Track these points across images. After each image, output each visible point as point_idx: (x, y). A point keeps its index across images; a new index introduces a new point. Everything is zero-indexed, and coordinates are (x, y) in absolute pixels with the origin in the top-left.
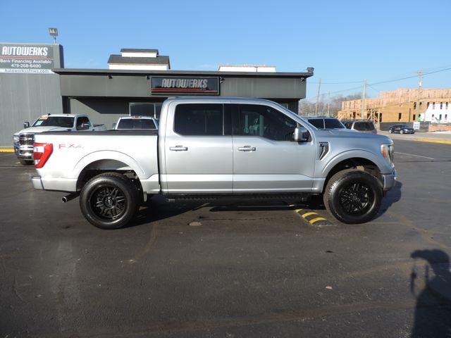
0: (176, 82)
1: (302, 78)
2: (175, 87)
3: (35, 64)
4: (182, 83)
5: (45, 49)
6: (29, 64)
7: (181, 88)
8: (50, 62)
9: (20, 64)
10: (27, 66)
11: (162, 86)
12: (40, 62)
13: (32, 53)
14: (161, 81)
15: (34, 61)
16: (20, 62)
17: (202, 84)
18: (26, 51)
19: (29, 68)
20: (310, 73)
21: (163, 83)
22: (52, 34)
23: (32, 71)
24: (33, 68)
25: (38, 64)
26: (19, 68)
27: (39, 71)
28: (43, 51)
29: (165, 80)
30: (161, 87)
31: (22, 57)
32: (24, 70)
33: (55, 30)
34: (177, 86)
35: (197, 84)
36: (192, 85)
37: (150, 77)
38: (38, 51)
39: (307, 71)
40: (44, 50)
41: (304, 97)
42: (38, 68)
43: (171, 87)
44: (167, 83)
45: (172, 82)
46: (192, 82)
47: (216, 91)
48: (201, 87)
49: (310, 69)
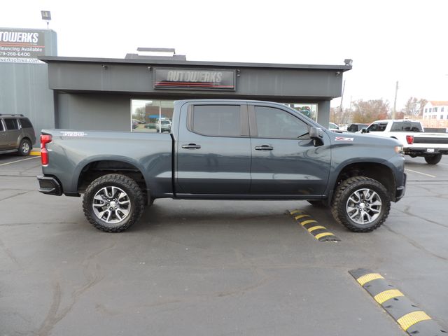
0: (184, 74)
1: (336, 73)
2: (184, 82)
3: (24, 52)
4: (192, 76)
5: (36, 35)
6: (17, 52)
7: (190, 82)
8: (41, 50)
9: (6, 52)
10: (14, 54)
11: (168, 80)
12: (29, 50)
13: (20, 39)
14: (167, 74)
15: (23, 49)
16: (6, 49)
17: (216, 77)
18: (14, 38)
19: (17, 56)
20: (347, 67)
21: (169, 75)
22: (44, 18)
23: (20, 60)
24: (21, 57)
25: (27, 52)
26: (6, 56)
27: (28, 60)
28: (32, 38)
29: (172, 72)
30: (166, 81)
31: (9, 44)
32: (11, 59)
33: (49, 13)
35: (208, 76)
36: (203, 79)
37: (155, 68)
38: (27, 38)
39: (344, 64)
40: (34, 36)
42: (27, 57)
43: (179, 81)
44: (174, 75)
45: (180, 74)
46: (204, 75)
47: (232, 87)
48: (214, 81)
49: (347, 61)
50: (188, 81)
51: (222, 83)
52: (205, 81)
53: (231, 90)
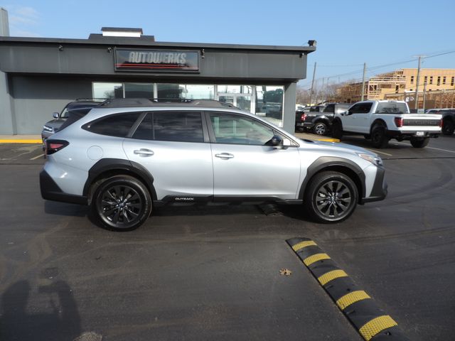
0: (147, 56)
1: (302, 53)
2: (146, 63)
4: (155, 58)
7: (153, 63)
11: (130, 61)
14: (128, 56)
17: (180, 58)
20: (311, 49)
21: (130, 57)
29: (133, 53)
30: (128, 63)
34: (148, 61)
35: (173, 58)
36: (167, 60)
37: (115, 49)
39: (308, 45)
41: (304, 77)
43: (141, 63)
44: (136, 57)
45: (142, 55)
46: (167, 56)
47: (197, 68)
48: (178, 62)
49: (311, 43)
50: (151, 62)
51: (185, 65)
52: (169, 62)
53: (197, 72)
